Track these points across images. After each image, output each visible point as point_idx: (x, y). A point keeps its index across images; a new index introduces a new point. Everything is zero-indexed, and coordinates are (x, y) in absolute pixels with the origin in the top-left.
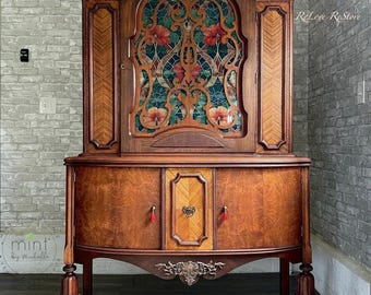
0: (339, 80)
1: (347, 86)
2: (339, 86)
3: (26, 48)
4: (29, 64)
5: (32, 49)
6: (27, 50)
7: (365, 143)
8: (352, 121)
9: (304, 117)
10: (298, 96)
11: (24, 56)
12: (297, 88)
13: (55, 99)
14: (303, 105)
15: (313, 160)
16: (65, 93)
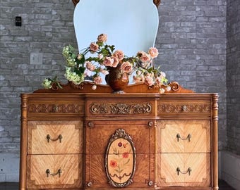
3: (19, 15)
4: (22, 28)
5: (24, 16)
6: (20, 18)
9: (224, 67)
10: (219, 52)
11: (18, 22)
12: (218, 46)
13: (41, 54)
14: (223, 58)
15: (230, 98)
16: (48, 49)
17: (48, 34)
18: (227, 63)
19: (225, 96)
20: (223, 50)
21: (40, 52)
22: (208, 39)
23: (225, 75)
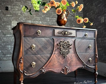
3: (7, 6)
8: (99, 27)
11: (7, 9)
16: (19, 20)
17: (19, 14)
21: (16, 21)
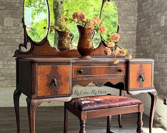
0: (153, 15)
1: (156, 18)
2: (152, 17)
7: (163, 43)
8: (158, 33)
9: (135, 32)
10: (132, 22)
12: (132, 18)
13: (12, 19)
14: (135, 26)
15: (139, 52)
16: (17, 16)
17: (17, 4)
18: (137, 30)
19: (135, 51)
20: (135, 20)
21: (11, 17)
22: (125, 13)
23: (135, 37)
